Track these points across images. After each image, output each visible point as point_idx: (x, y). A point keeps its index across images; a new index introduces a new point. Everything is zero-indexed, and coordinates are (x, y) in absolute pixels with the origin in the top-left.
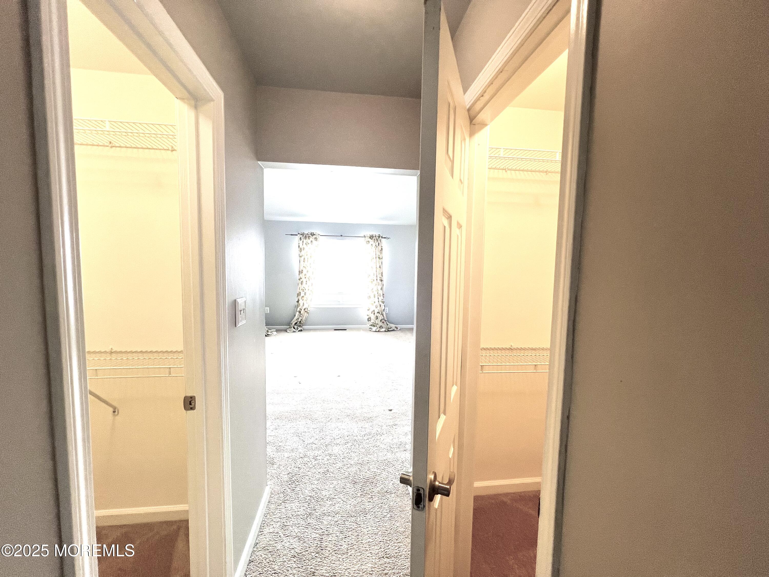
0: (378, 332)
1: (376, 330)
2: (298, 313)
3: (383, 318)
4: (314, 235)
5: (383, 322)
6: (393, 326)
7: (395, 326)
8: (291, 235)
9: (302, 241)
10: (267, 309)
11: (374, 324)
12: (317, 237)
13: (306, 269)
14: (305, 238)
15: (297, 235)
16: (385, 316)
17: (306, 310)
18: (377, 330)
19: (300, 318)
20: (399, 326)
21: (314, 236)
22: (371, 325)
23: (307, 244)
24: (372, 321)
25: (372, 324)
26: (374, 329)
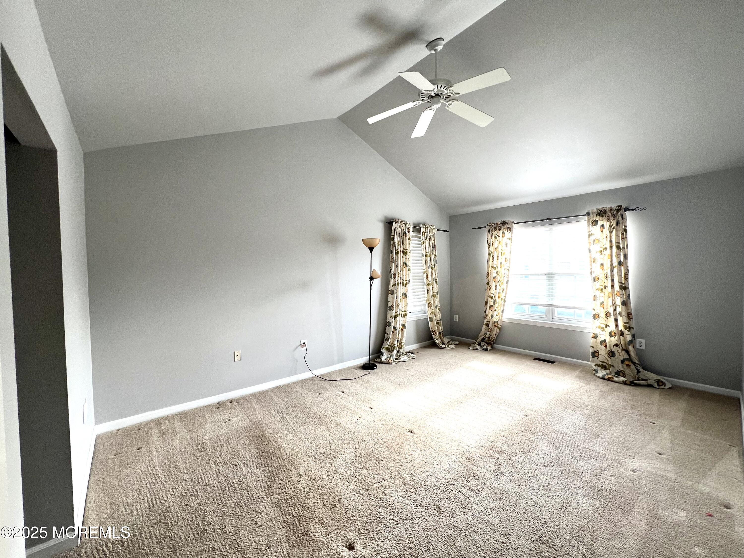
0: (609, 380)
1: (604, 375)
2: (484, 327)
3: (626, 356)
4: (506, 223)
5: (628, 365)
6: (652, 377)
7: (659, 378)
8: (479, 228)
9: (491, 234)
10: (456, 317)
11: (604, 364)
12: (510, 226)
13: (496, 270)
14: (494, 229)
15: (485, 227)
16: (632, 353)
17: (496, 324)
18: (607, 377)
19: (488, 333)
20: (669, 382)
21: (506, 226)
22: (599, 365)
23: (497, 237)
24: (601, 358)
25: (601, 363)
26: (601, 373)
